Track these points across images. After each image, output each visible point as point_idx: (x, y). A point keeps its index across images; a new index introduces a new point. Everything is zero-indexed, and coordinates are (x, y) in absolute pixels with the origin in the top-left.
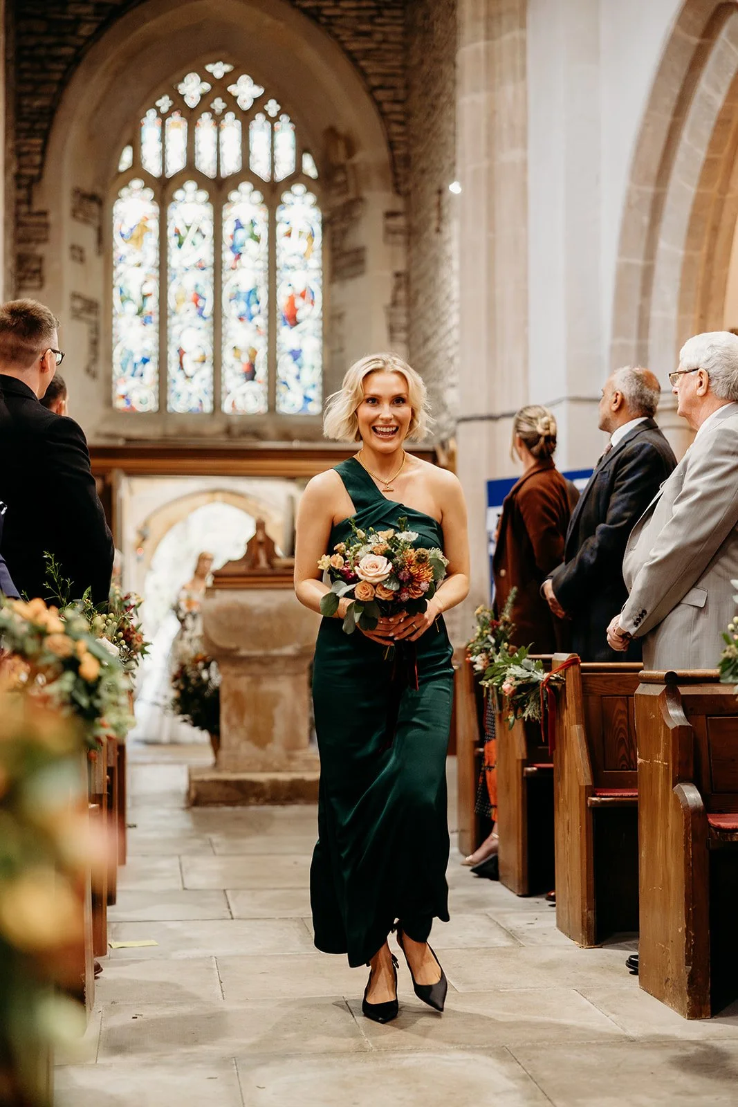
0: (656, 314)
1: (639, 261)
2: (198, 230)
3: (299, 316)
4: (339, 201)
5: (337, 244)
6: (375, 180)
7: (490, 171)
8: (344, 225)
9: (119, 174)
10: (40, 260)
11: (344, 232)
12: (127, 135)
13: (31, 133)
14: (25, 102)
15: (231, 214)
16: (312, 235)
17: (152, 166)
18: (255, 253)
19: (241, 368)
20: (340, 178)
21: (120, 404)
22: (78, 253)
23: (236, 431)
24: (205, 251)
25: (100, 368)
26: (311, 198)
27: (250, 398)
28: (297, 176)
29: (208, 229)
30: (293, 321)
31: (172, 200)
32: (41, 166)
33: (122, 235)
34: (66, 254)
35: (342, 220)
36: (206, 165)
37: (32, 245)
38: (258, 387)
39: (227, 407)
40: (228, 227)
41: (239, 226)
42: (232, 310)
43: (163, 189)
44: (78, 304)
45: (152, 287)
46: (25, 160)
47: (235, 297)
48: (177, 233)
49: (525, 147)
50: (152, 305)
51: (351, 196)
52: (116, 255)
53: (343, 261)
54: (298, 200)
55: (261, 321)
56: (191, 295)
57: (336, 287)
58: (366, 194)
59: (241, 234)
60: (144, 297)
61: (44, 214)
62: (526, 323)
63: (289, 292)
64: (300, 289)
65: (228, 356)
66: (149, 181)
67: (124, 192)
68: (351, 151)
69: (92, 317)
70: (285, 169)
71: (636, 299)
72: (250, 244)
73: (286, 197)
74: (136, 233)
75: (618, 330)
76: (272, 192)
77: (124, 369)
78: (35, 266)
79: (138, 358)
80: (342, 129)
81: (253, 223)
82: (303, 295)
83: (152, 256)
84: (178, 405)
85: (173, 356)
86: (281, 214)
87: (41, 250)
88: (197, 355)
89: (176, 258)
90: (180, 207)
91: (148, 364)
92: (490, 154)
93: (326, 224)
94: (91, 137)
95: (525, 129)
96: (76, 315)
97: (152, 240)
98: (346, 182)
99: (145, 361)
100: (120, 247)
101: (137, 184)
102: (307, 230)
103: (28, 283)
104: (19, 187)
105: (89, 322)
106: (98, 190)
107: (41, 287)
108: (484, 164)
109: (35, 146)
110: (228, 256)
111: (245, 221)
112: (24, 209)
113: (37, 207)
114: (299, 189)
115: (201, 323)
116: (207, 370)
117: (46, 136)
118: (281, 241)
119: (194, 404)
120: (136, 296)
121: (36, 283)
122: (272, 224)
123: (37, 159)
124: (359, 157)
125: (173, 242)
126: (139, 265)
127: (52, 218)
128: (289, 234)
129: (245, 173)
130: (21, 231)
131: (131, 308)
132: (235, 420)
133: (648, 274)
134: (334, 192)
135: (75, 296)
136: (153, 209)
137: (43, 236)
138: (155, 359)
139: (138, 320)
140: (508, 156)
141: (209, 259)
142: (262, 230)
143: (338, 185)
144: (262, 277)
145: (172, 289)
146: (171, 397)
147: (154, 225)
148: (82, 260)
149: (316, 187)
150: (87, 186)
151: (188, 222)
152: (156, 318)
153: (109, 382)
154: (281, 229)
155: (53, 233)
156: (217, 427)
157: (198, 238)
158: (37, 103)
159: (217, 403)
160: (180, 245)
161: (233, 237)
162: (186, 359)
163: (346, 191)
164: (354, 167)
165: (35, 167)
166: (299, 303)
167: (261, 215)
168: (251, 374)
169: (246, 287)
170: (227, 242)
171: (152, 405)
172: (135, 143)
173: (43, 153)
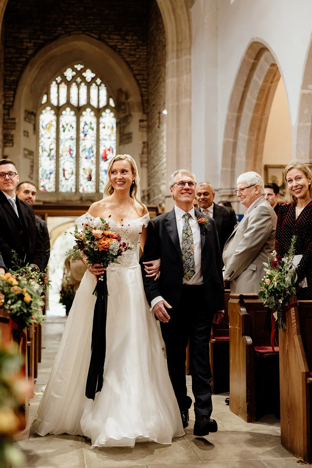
0: (238, 159)
1: (232, 140)
2: (71, 126)
3: (108, 157)
4: (123, 115)
5: (122, 131)
6: (136, 108)
7: (178, 106)
8: (124, 124)
9: (42, 105)
10: (12, 136)
11: (124, 127)
12: (45, 91)
13: (10, 89)
14: (8, 78)
15: (83, 120)
16: (113, 128)
17: (54, 102)
18: (92, 134)
19: (86, 176)
20: (123, 107)
21: (41, 189)
22: (26, 134)
23: (84, 199)
24: (73, 133)
25: (34, 176)
26: (112, 114)
27: (89, 187)
28: (107, 106)
29: (74, 125)
30: (105, 159)
31: (61, 114)
32: (13, 101)
33: (43, 127)
34: (22, 134)
35: (124, 122)
36: (74, 101)
37: (10, 130)
38: (92, 183)
39: (81, 191)
40: (82, 125)
41: (86, 124)
42: (83, 155)
43: (58, 110)
44: (26, 152)
45: (54, 146)
46: (7, 99)
47: (84, 150)
48: (63, 126)
49: (190, 97)
50: (53, 153)
51: (127, 114)
52: (40, 134)
53: (124, 138)
54: (108, 115)
55: (93, 159)
56: (68, 149)
57: (121, 147)
58: (133, 113)
59: (87, 127)
60: (51, 150)
61: (14, 119)
63: (104, 148)
64: (108, 147)
65: (81, 172)
66: (53, 107)
67: (44, 111)
68: (127, 97)
69: (31, 157)
70: (103, 103)
71: (231, 154)
72: (90, 130)
73: (103, 114)
74: (48, 126)
75: (224, 165)
76: (98, 112)
77: (43, 176)
78: (10, 138)
79: (48, 172)
80: (124, 89)
81: (91, 123)
82: (109, 150)
83: (54, 135)
84: (63, 190)
85: (61, 172)
86: (101, 120)
87: (13, 132)
88: (70, 171)
89: (62, 136)
90: (64, 117)
91: (52, 174)
92: (178, 100)
93: (118, 124)
94: (31, 91)
96: (25, 156)
97: (53, 129)
98: (125, 109)
99: (51, 173)
100: (42, 131)
101: (48, 108)
102: (111, 126)
103: (7, 145)
104: (5, 109)
105: (30, 159)
106: (34, 111)
107: (12, 146)
108: (176, 104)
109: (11, 94)
110: (82, 135)
111: (88, 122)
112: (6, 117)
113: (11, 117)
114: (108, 111)
115: (71, 159)
116: (74, 177)
117: (15, 90)
118: (101, 130)
119: (69, 189)
120: (48, 150)
121: (11, 145)
122: (98, 124)
123: (12, 99)
124: (131, 100)
125: (61, 130)
126: (49, 138)
127: (17, 120)
128: (104, 128)
129: (88, 105)
130: (5, 125)
131: (46, 154)
132: (84, 195)
133: (235, 145)
134: (121, 112)
135: (25, 149)
136: (54, 118)
137: (13, 127)
138: (54, 172)
139: (48, 158)
140: (185, 101)
141: (75, 136)
142: (94, 126)
143: (122, 110)
144: (94, 143)
145: (61, 147)
146: (60, 187)
147: (54, 123)
148: (28, 136)
149: (114, 110)
150: (30, 109)
151: (67, 122)
152: (55, 158)
153: (37, 181)
154: (101, 126)
155: (17, 126)
156: (77, 198)
157: (71, 128)
158: (12, 79)
159: (77, 189)
160: (64, 131)
161: (83, 128)
162: (66, 173)
163: (126, 112)
164: (128, 103)
165: (10, 102)
166: (108, 152)
167: (94, 120)
168: (90, 178)
169: (88, 147)
170: (81, 130)
171: (53, 189)
172: (48, 94)
173: (14, 97)
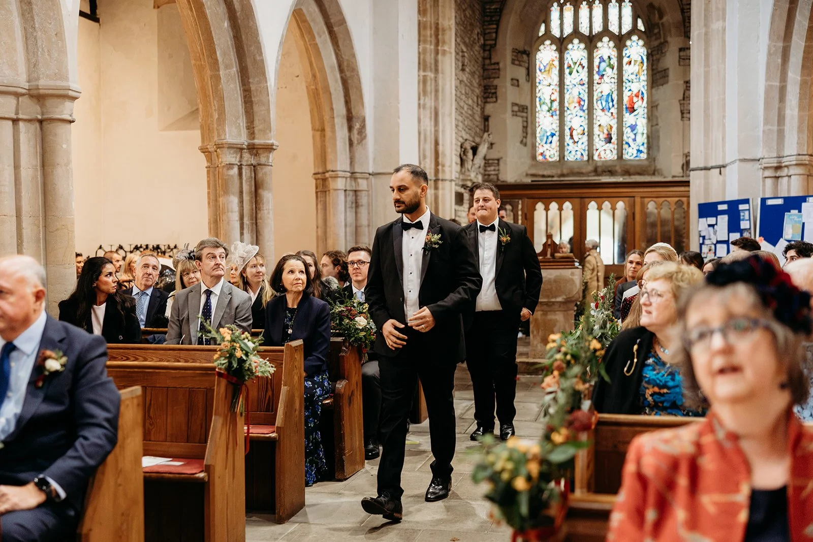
0: (788, 112)
1: (777, 84)
2: (580, 64)
3: (636, 107)
4: (656, 43)
5: (654, 67)
6: (673, 30)
7: (706, 34)
8: (658, 56)
9: (539, 37)
10: (496, 87)
11: (658, 60)
12: (542, 18)
13: (491, 22)
14: (488, 7)
15: (597, 54)
16: (642, 63)
17: (556, 32)
18: (611, 74)
19: (603, 136)
20: (656, 31)
21: (540, 158)
22: (516, 82)
23: (599, 170)
24: (584, 75)
25: (529, 140)
26: (641, 43)
27: (608, 152)
28: (634, 30)
29: (585, 63)
30: (632, 110)
31: (567, 49)
32: (496, 39)
33: (540, 71)
34: (508, 83)
35: (658, 54)
36: (584, 29)
37: (492, 80)
38: (613, 146)
39: (596, 158)
40: (596, 61)
41: (602, 60)
42: (598, 106)
43: (562, 44)
44: (516, 108)
45: (556, 96)
46: (487, 37)
47: (600, 98)
48: (569, 67)
50: (556, 105)
51: (662, 40)
52: (537, 81)
53: (658, 76)
54: (634, 44)
55: (614, 110)
56: (576, 99)
57: (654, 90)
58: (669, 39)
59: (603, 65)
60: (552, 101)
61: (498, 63)
62: (724, 117)
63: (629, 94)
64: (635, 92)
65: (596, 130)
66: (554, 40)
67: (542, 47)
68: (661, 17)
69: (524, 115)
70: (627, 26)
71: (776, 104)
72: (609, 70)
73: (628, 43)
74: (547, 69)
75: (767, 121)
76: (620, 41)
77: (541, 140)
78: (493, 91)
79: (549, 134)
80: (656, 4)
81: (609, 57)
82: (637, 96)
83: (556, 80)
84: (570, 157)
85: (567, 132)
86: (625, 52)
87: (496, 82)
88: (580, 130)
89: (568, 79)
90: (571, 52)
91: (554, 137)
92: (706, 25)
93: (649, 56)
94: (522, 21)
95: (724, 10)
96: (515, 114)
97: (555, 72)
98: (659, 32)
99: (553, 135)
100: (539, 76)
101: (548, 42)
102: (639, 59)
103: (489, 100)
104: (484, 51)
105: (522, 117)
106: (527, 48)
107: (496, 102)
108: (703, 31)
109: (494, 29)
110: (596, 77)
111: (606, 58)
112: (487, 62)
113: (493, 61)
114: (635, 38)
115: (581, 113)
116: (585, 138)
117: (498, 23)
118: (625, 67)
119: (579, 156)
120: (548, 102)
121: (494, 99)
122: (620, 58)
123: (494, 35)
124: (664, 19)
125: (567, 71)
126: (550, 85)
127: (501, 65)
128: (630, 63)
129: (606, 31)
130: (486, 73)
131: (545, 108)
132: (599, 164)
133: (783, 90)
134: (654, 38)
135: (514, 104)
136: (556, 55)
137: (497, 76)
138: (557, 134)
139: (549, 114)
140: (716, 25)
141: (586, 80)
142: (614, 61)
143: (656, 34)
144: (614, 87)
145: (567, 96)
146: (566, 153)
147: (556, 63)
148: (518, 86)
149: (645, 37)
150: (520, 45)
151: (575, 60)
152: (558, 112)
153: (534, 147)
154: (625, 60)
155: (502, 73)
156: (590, 168)
157: (580, 69)
158: (493, 7)
159: (590, 156)
160: (570, 73)
161: (599, 68)
162: (575, 133)
163: (660, 38)
164: (662, 24)
165: (492, 40)
166: (635, 99)
167: (614, 53)
168: (609, 140)
169: (605, 93)
170: (596, 69)
171: (556, 158)
172: (547, 21)
173: (496, 33)
